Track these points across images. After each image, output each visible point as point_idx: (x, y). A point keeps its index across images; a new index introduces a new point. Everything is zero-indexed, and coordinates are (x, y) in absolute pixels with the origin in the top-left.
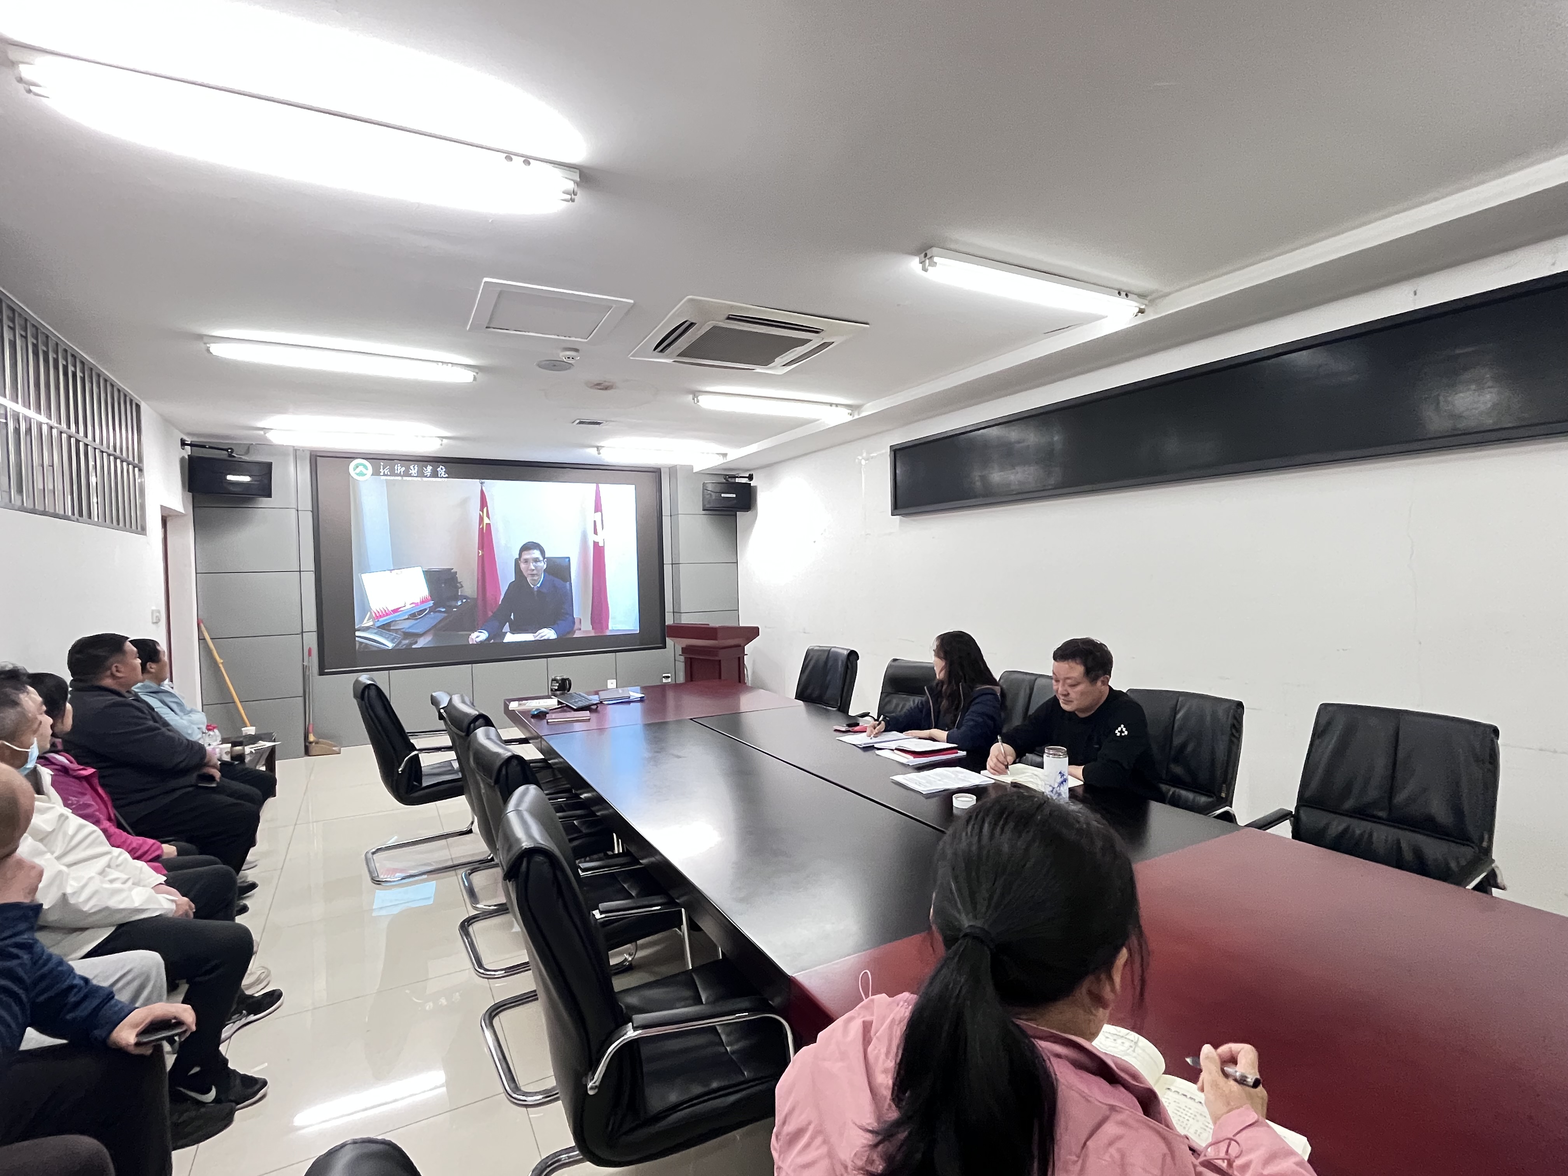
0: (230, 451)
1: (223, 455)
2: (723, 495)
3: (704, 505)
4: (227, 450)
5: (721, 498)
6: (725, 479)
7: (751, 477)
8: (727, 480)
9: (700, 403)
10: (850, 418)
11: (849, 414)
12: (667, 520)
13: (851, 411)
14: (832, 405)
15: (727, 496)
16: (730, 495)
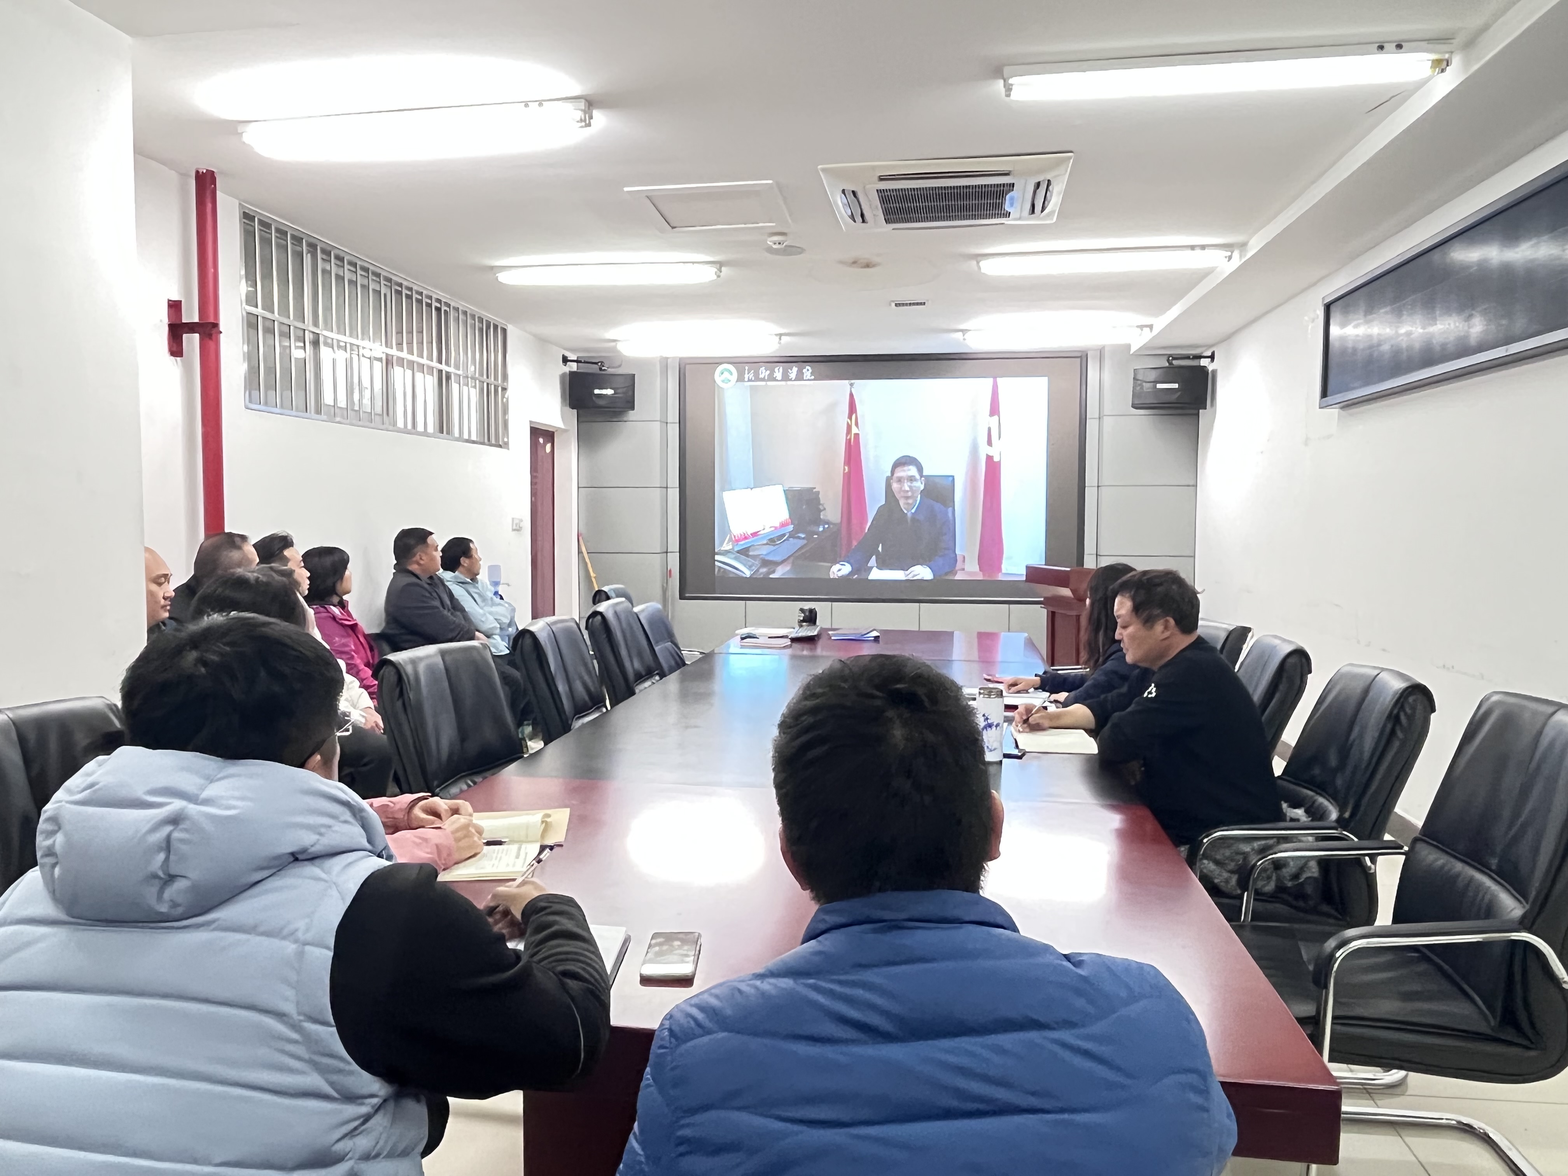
0: (600, 364)
1: (594, 369)
2: (1159, 386)
3: (1133, 402)
4: (596, 363)
6: (1168, 360)
7: (1212, 357)
8: (1170, 364)
9: (983, 270)
10: (1234, 264)
11: (1227, 257)
12: (1092, 425)
13: (1230, 253)
14: (1193, 248)
15: (1165, 386)
16: (1171, 386)
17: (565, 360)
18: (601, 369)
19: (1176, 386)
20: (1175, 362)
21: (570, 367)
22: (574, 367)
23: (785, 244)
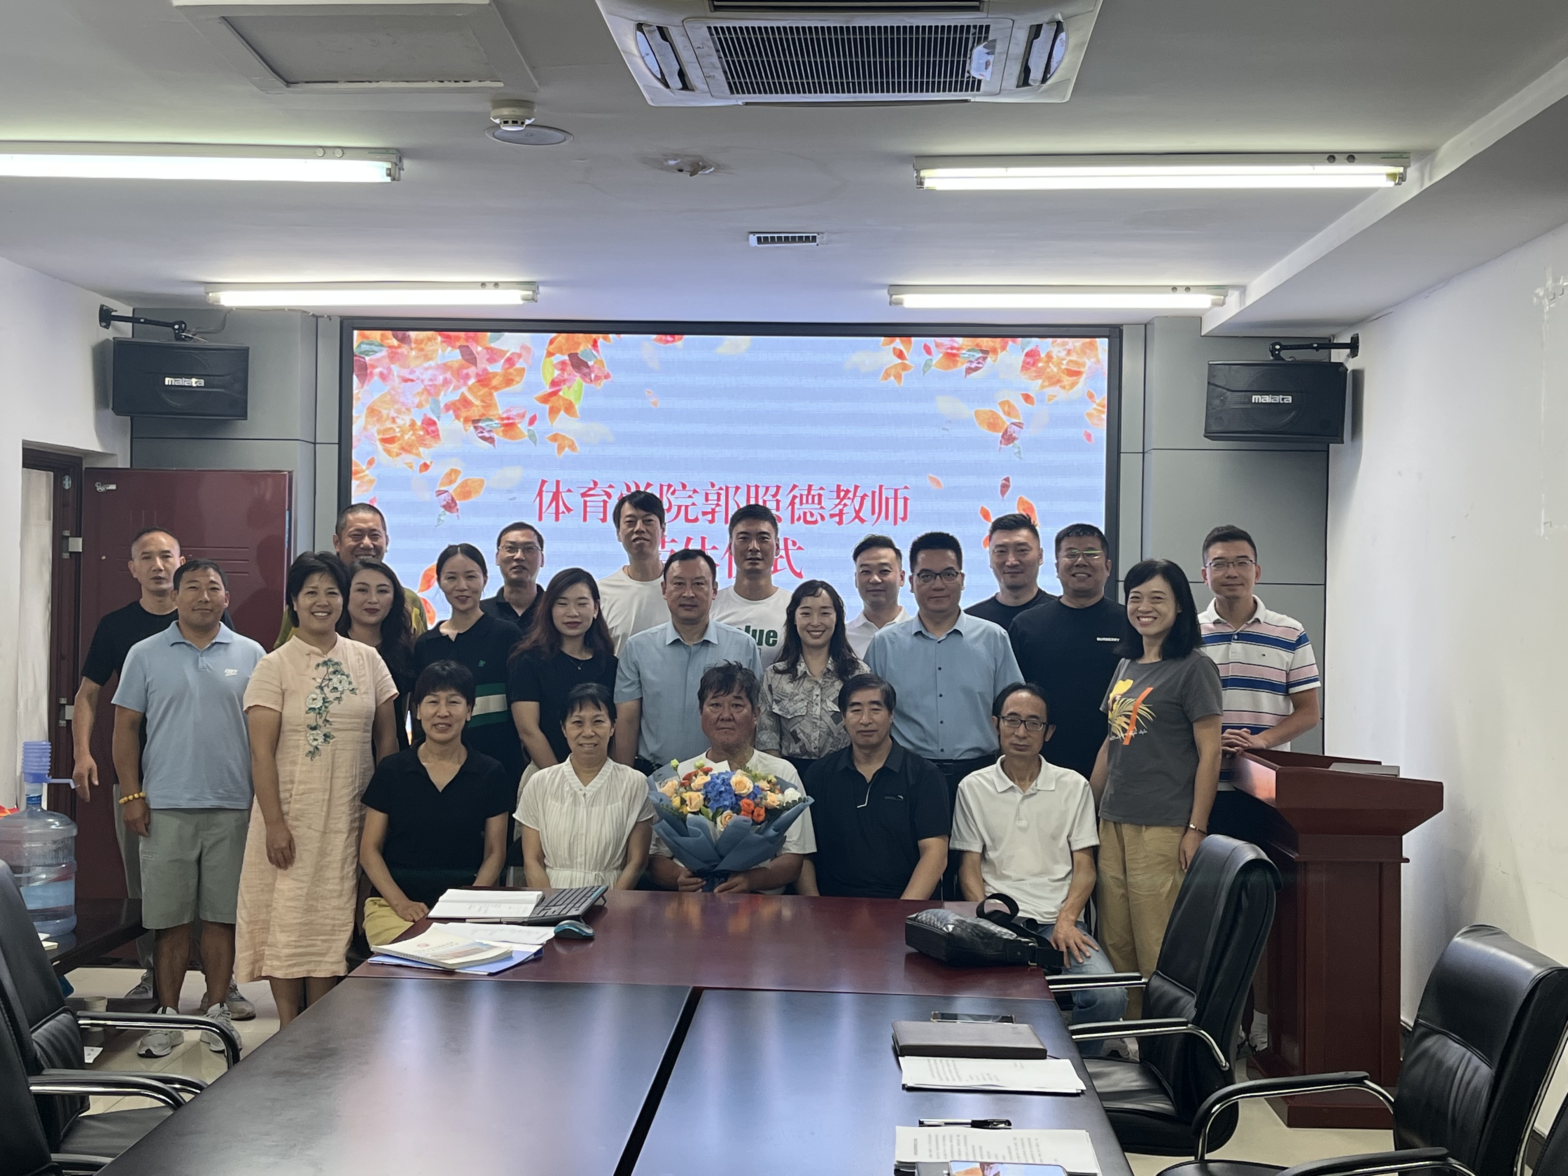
0: (177, 327)
2: (1256, 398)
3: (1207, 427)
4: (171, 325)
5: (1249, 406)
6: (1273, 351)
7: (1353, 347)
8: (1278, 357)
9: (928, 184)
10: (1412, 189)
11: (1392, 176)
12: (1129, 465)
13: (1401, 170)
14: (1331, 157)
15: (1267, 399)
16: (1278, 399)
17: (106, 317)
18: (178, 338)
19: (1289, 399)
20: (1286, 355)
21: (117, 329)
22: (126, 330)
23: (528, 122)
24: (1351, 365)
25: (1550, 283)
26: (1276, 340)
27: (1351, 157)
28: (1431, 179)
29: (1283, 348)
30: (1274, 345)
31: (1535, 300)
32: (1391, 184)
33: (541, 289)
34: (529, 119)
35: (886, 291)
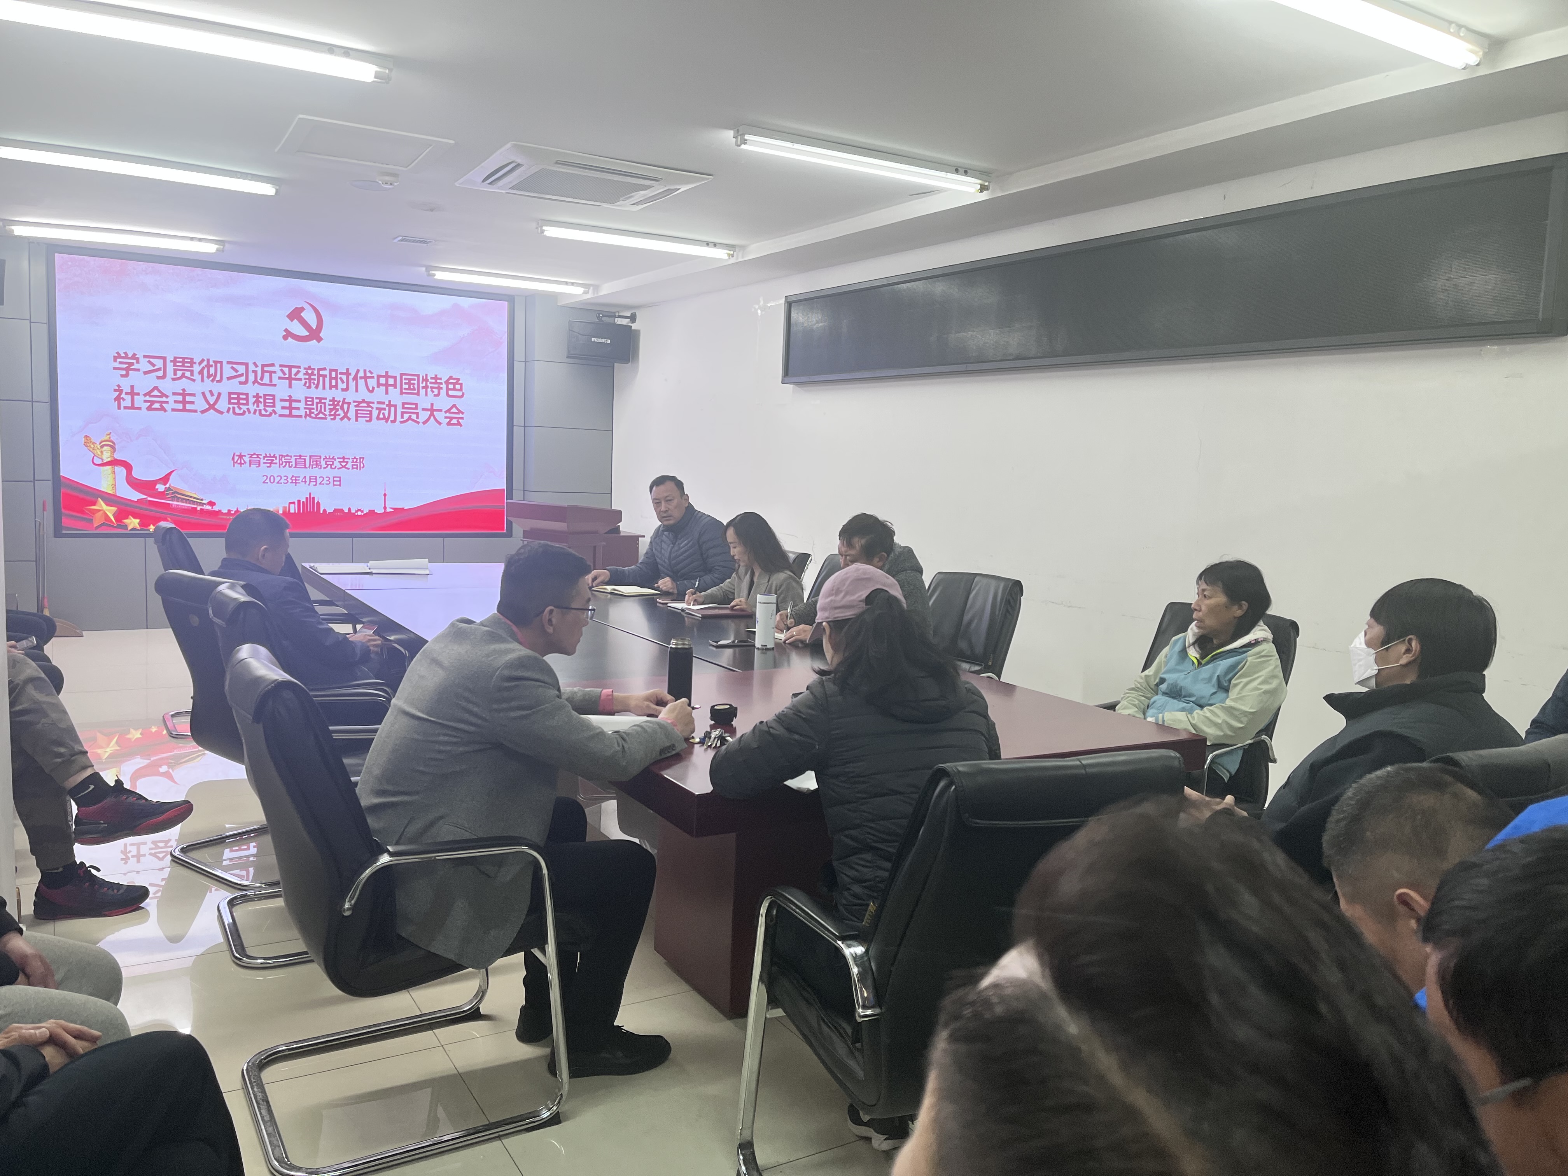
2: (593, 339)
3: (569, 351)
5: (591, 343)
6: (597, 317)
7: (633, 318)
8: (601, 320)
9: (546, 233)
10: (733, 261)
11: (729, 255)
12: (519, 367)
13: (732, 252)
14: (708, 244)
15: (599, 340)
16: (604, 341)
19: (609, 341)
20: (605, 319)
23: (396, 184)
24: (634, 326)
25: (762, 303)
26: (600, 312)
27: (715, 245)
28: (743, 257)
29: (604, 316)
30: (599, 314)
31: (753, 310)
32: (727, 258)
33: (227, 245)
34: (396, 182)
35: (424, 269)
